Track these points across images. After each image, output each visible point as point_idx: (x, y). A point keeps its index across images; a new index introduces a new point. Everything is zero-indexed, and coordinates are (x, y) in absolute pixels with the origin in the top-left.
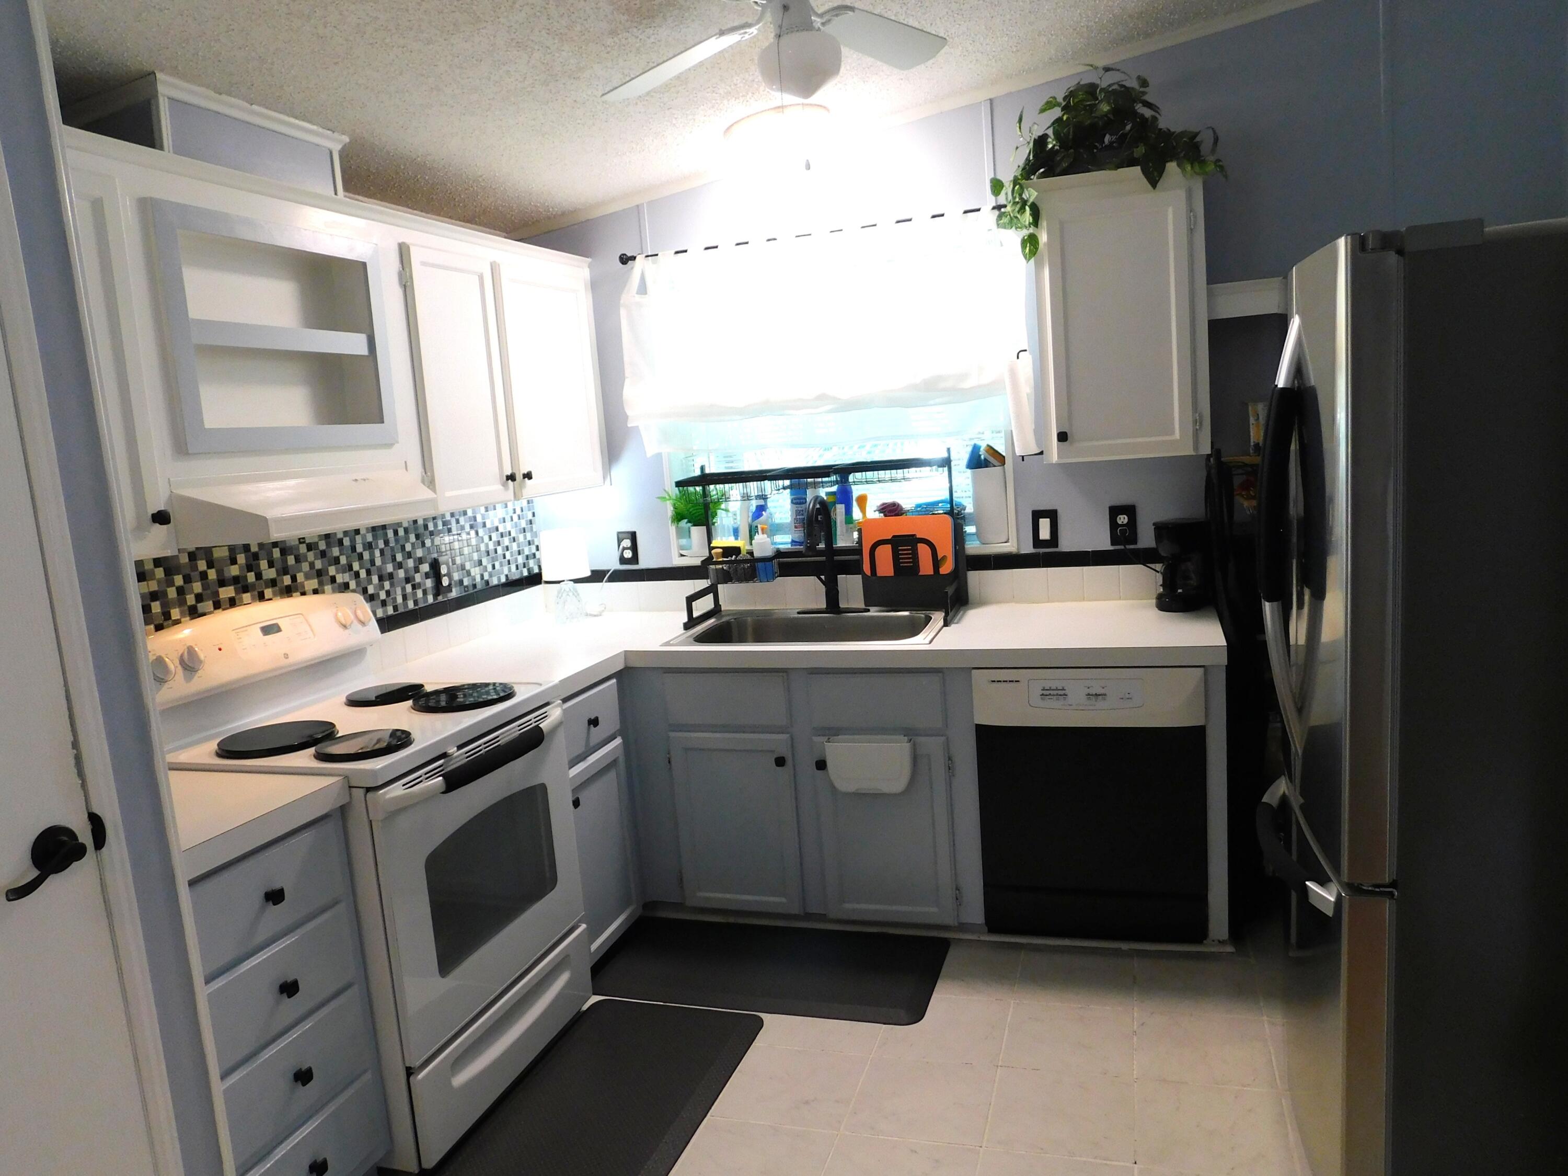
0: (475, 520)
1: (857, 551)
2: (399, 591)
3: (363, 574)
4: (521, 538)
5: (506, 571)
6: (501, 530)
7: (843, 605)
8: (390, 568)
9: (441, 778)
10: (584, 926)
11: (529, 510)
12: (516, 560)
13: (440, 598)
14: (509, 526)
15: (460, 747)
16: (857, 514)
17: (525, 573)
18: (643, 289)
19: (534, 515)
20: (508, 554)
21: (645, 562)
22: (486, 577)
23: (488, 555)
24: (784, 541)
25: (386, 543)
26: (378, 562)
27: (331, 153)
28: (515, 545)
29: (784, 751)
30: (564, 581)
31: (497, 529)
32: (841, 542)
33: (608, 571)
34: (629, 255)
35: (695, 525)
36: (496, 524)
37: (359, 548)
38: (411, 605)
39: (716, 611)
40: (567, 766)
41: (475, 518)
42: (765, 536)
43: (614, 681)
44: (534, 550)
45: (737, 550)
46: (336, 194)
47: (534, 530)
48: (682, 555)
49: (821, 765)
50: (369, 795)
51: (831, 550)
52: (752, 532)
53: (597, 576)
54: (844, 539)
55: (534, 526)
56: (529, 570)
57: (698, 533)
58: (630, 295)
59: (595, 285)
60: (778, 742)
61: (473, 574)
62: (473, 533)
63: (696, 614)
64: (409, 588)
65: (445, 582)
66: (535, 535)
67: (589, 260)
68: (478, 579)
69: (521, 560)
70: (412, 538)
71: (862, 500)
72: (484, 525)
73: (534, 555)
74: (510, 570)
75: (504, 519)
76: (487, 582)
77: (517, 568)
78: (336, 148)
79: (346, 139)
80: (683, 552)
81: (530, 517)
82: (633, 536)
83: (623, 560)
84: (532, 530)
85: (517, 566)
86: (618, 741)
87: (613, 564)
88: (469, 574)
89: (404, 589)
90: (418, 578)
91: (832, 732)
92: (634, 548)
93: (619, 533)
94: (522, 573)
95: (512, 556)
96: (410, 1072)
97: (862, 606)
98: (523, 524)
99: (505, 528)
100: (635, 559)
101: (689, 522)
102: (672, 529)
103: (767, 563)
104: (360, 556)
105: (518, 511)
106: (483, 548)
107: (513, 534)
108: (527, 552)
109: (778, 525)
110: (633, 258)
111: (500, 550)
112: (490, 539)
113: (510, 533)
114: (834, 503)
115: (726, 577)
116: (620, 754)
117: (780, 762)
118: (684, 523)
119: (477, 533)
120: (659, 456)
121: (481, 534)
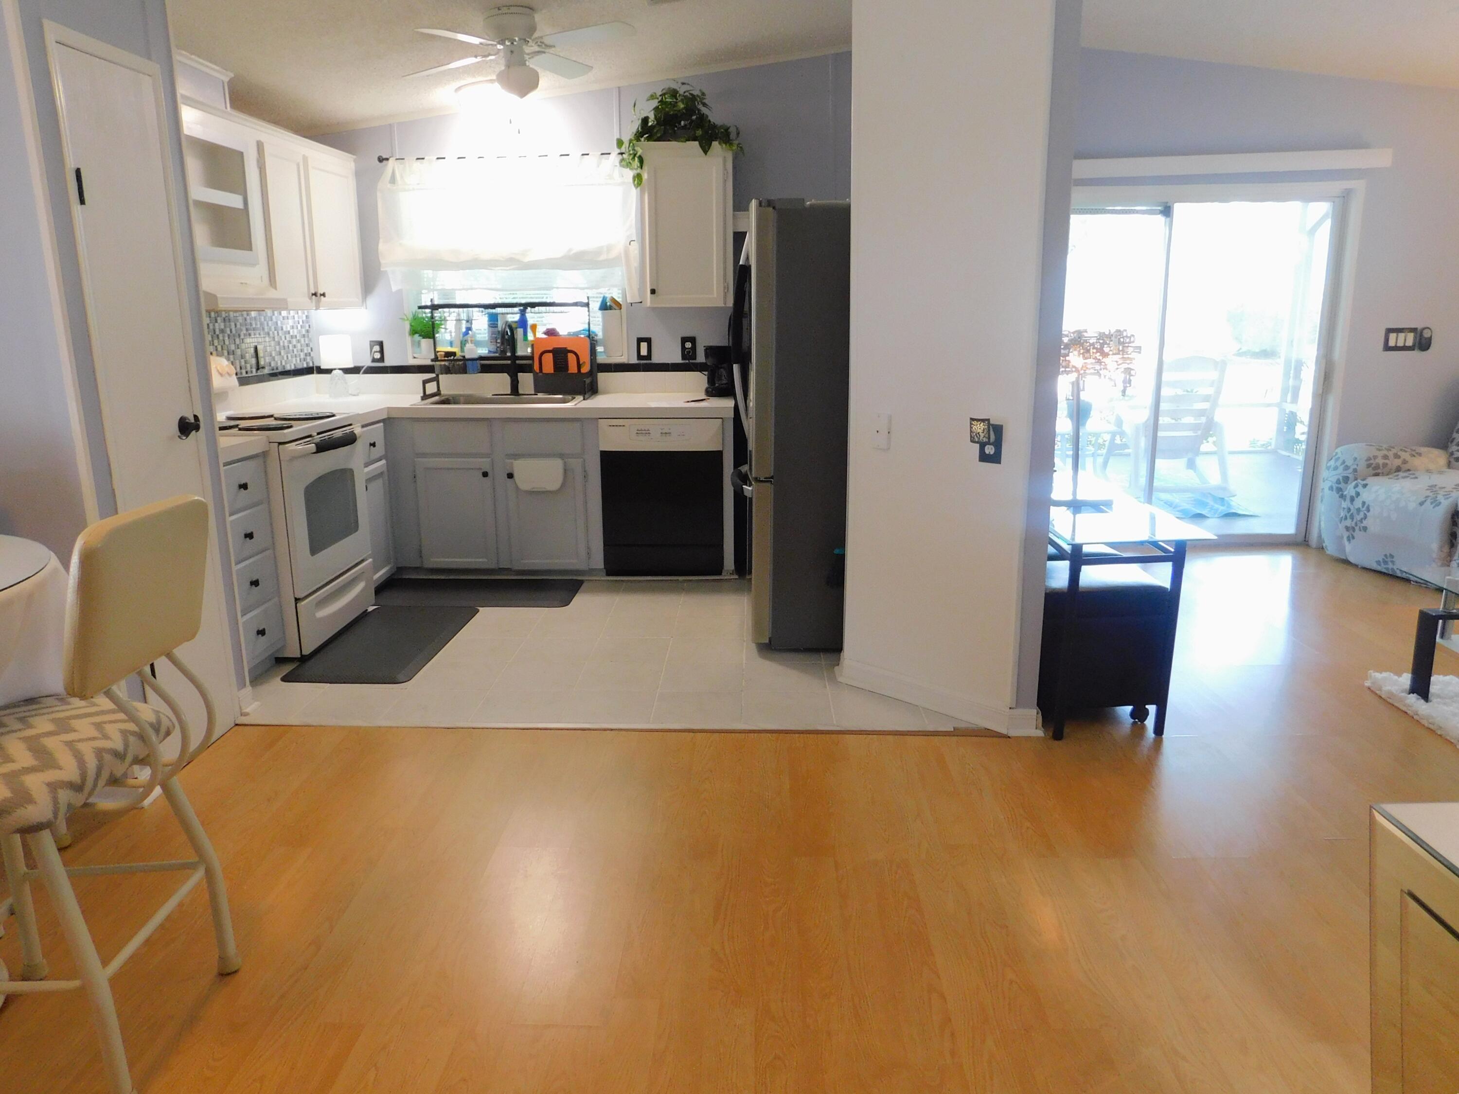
0: (277, 325)
1: (531, 358)
2: (237, 362)
3: (219, 348)
4: (302, 340)
5: (294, 362)
6: (291, 334)
7: (521, 392)
8: (233, 347)
9: (313, 445)
10: (371, 560)
11: (307, 323)
12: (300, 355)
13: (259, 373)
14: (295, 332)
15: (318, 434)
16: (530, 337)
17: (305, 366)
18: (393, 180)
19: (309, 327)
20: (295, 350)
21: (389, 362)
22: (284, 363)
23: (284, 349)
24: (483, 351)
25: (231, 331)
26: (227, 342)
27: (223, 83)
28: (299, 345)
29: (486, 468)
30: (335, 369)
31: (289, 333)
32: (520, 352)
33: (363, 367)
34: (384, 157)
35: (424, 338)
36: (289, 329)
37: (217, 332)
38: (244, 375)
39: (438, 393)
40: (363, 466)
41: (277, 323)
42: (473, 345)
43: (382, 424)
44: (310, 351)
45: (454, 354)
46: (226, 108)
47: (310, 337)
48: (415, 358)
49: (510, 476)
50: (280, 446)
51: (514, 357)
52: (463, 344)
53: (355, 370)
54: (523, 350)
55: (310, 334)
56: (307, 363)
57: (426, 343)
58: (384, 184)
59: (359, 174)
60: (484, 464)
61: (276, 360)
62: (276, 332)
63: (428, 392)
64: (243, 361)
65: (262, 363)
66: (310, 340)
67: (355, 157)
68: (279, 364)
69: (302, 356)
70: (244, 329)
71: (534, 327)
72: (282, 329)
73: (310, 353)
74: (296, 360)
75: (293, 326)
76: (284, 366)
77: (300, 361)
78: (226, 79)
79: (232, 75)
80: (415, 355)
81: (307, 328)
82: (381, 344)
83: (374, 360)
84: (308, 337)
85: (300, 359)
86: (383, 462)
87: (367, 363)
88: (274, 359)
89: (240, 362)
90: (248, 356)
91: (516, 456)
92: (382, 351)
93: (371, 342)
94: (303, 364)
95: (297, 352)
96: (297, 600)
97: (533, 393)
98: (304, 332)
99: (293, 332)
100: (382, 359)
101: (420, 336)
102: (408, 339)
103: (474, 362)
104: (218, 336)
105: (301, 323)
106: (282, 344)
107: (298, 338)
108: (306, 352)
109: (479, 341)
110: (387, 159)
111: (290, 346)
112: (286, 339)
113: (296, 336)
114: (516, 328)
115: (447, 371)
116: (385, 469)
117: (485, 474)
118: (416, 336)
119: (278, 333)
120: (400, 291)
121: (280, 334)
